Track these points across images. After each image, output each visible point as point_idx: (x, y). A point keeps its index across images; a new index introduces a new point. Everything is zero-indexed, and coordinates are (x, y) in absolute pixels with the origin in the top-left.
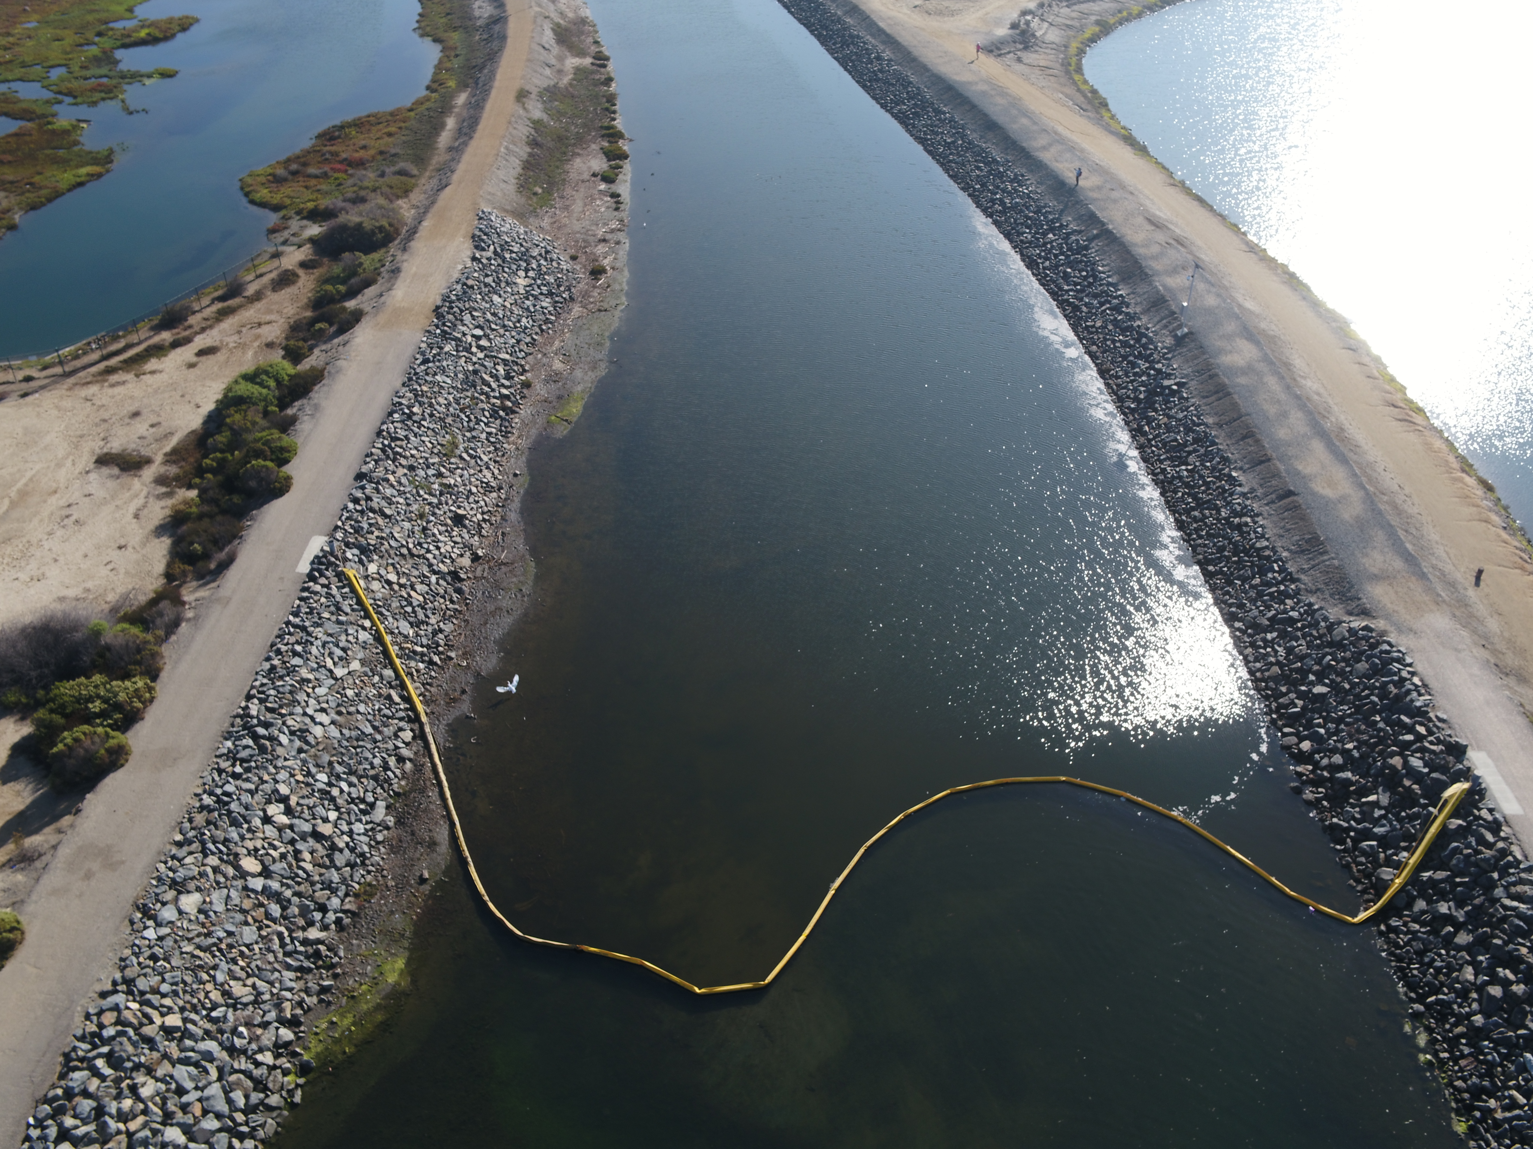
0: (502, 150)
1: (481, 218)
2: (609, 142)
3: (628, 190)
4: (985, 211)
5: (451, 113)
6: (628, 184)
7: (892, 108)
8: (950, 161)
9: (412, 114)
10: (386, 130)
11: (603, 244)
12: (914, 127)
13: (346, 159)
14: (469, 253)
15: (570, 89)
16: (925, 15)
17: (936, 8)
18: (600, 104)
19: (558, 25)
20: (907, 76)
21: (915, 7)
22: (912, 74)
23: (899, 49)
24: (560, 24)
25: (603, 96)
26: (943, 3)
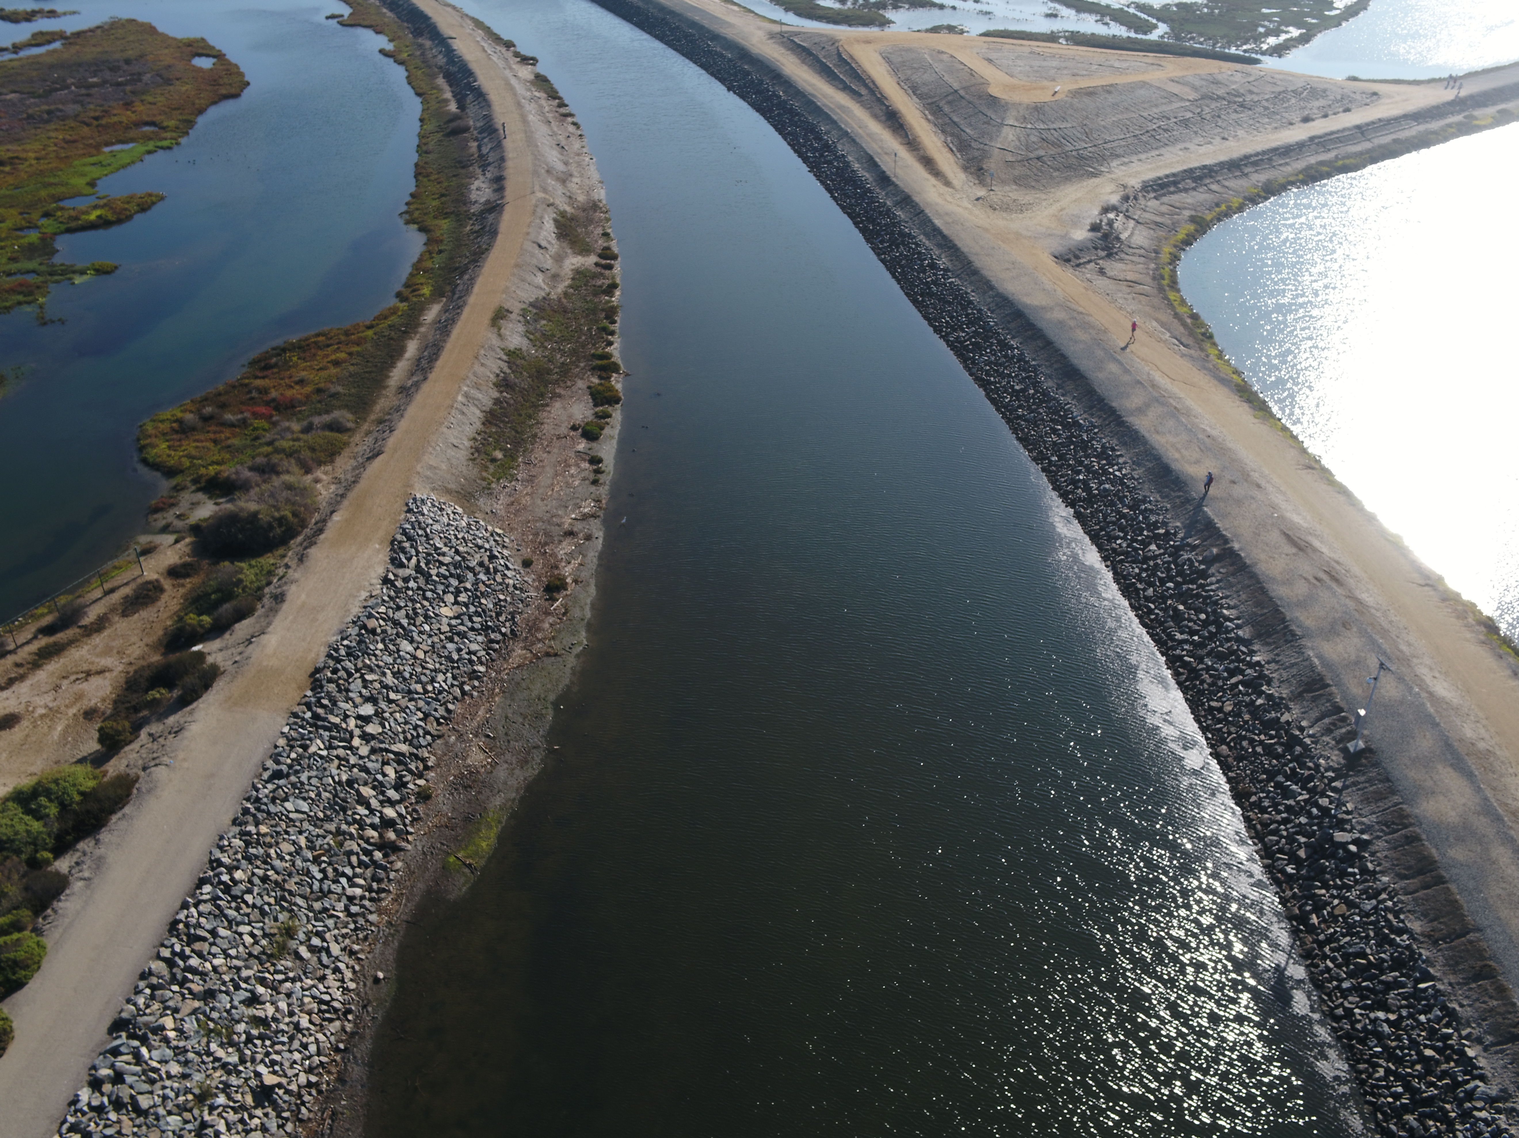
0: (460, 398)
1: (410, 511)
2: (600, 378)
3: (614, 451)
4: (1064, 496)
5: (416, 333)
6: (614, 442)
7: (947, 334)
8: (1019, 417)
9: (370, 333)
10: (333, 357)
11: (568, 540)
12: (973, 363)
13: (274, 400)
14: (381, 571)
15: (564, 301)
16: (989, 210)
17: (1002, 202)
18: (597, 321)
19: (563, 214)
20: (966, 293)
21: (978, 199)
22: (973, 291)
23: (957, 257)
24: (566, 212)
25: (603, 310)
26: (1011, 194)
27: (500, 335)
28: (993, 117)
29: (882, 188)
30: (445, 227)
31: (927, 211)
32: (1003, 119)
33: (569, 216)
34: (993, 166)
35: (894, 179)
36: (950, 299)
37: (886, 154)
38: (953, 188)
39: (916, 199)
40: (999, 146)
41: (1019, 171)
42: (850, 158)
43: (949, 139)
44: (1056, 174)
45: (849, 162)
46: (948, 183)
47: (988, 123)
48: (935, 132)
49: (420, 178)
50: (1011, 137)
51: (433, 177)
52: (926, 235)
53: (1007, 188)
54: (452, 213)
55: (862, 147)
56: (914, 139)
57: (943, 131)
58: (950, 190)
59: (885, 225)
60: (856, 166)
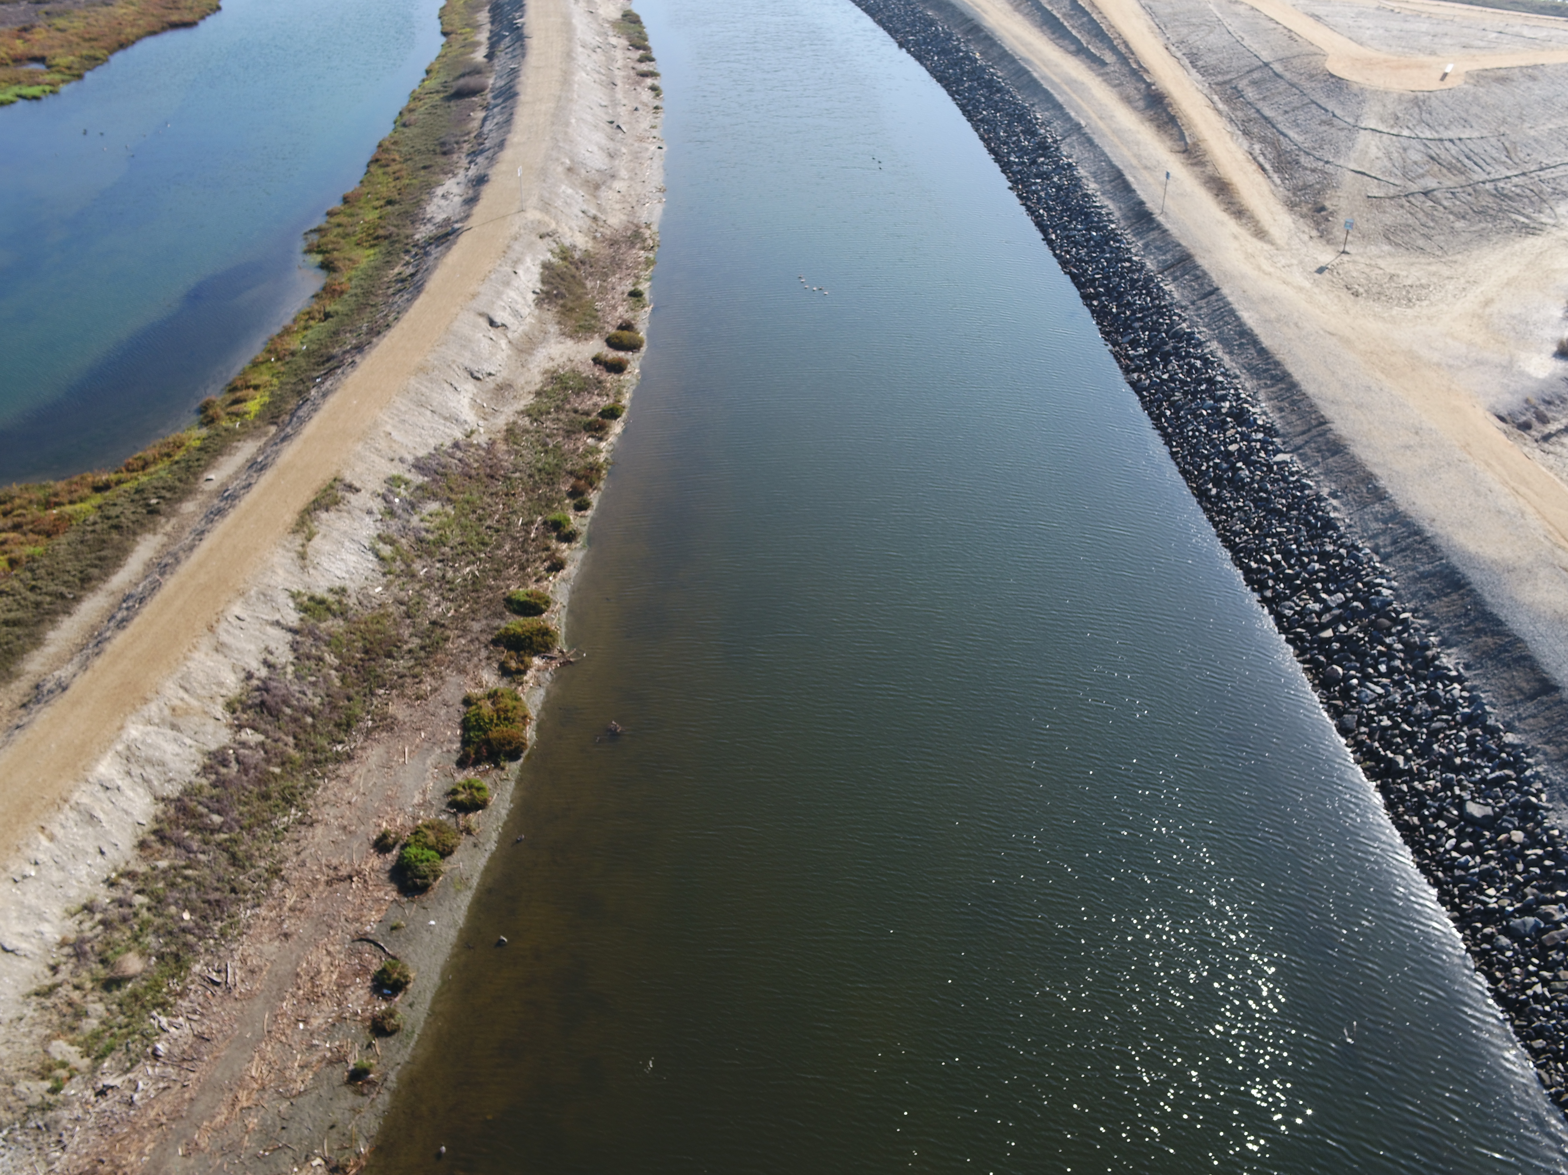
0: (104, 767)
2: (505, 671)
5: (171, 516)
15: (502, 447)
16: (1346, 296)
17: (1368, 278)
18: (549, 503)
19: (565, 254)
20: (1319, 499)
21: (1321, 270)
22: (1333, 494)
23: (1293, 403)
24: (574, 247)
25: (571, 473)
26: (1381, 263)
27: (303, 556)
28: (1337, 112)
29: (1138, 234)
30: (363, 263)
31: (1225, 291)
32: (1357, 118)
33: (577, 255)
34: (1343, 204)
35: (1161, 219)
36: (1280, 503)
37: (1146, 168)
38: (1272, 243)
39: (1203, 262)
40: (1353, 166)
41: (1393, 215)
42: (1081, 172)
43: (1257, 147)
44: (1460, 225)
45: (1079, 179)
46: (1260, 233)
47: (1330, 124)
48: (1232, 134)
49: (373, 168)
50: (1374, 152)
51: (390, 169)
52: (1224, 341)
53: (1373, 250)
54: (386, 238)
55: (1103, 154)
56: (1195, 145)
57: (1246, 133)
58: (1267, 247)
59: (1142, 309)
60: (1092, 187)
